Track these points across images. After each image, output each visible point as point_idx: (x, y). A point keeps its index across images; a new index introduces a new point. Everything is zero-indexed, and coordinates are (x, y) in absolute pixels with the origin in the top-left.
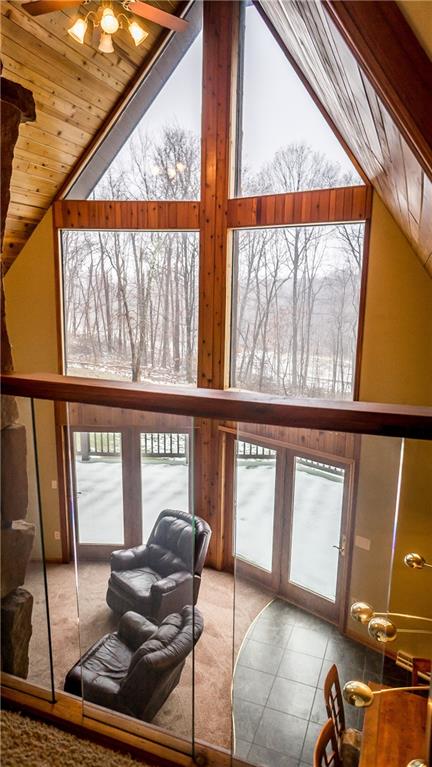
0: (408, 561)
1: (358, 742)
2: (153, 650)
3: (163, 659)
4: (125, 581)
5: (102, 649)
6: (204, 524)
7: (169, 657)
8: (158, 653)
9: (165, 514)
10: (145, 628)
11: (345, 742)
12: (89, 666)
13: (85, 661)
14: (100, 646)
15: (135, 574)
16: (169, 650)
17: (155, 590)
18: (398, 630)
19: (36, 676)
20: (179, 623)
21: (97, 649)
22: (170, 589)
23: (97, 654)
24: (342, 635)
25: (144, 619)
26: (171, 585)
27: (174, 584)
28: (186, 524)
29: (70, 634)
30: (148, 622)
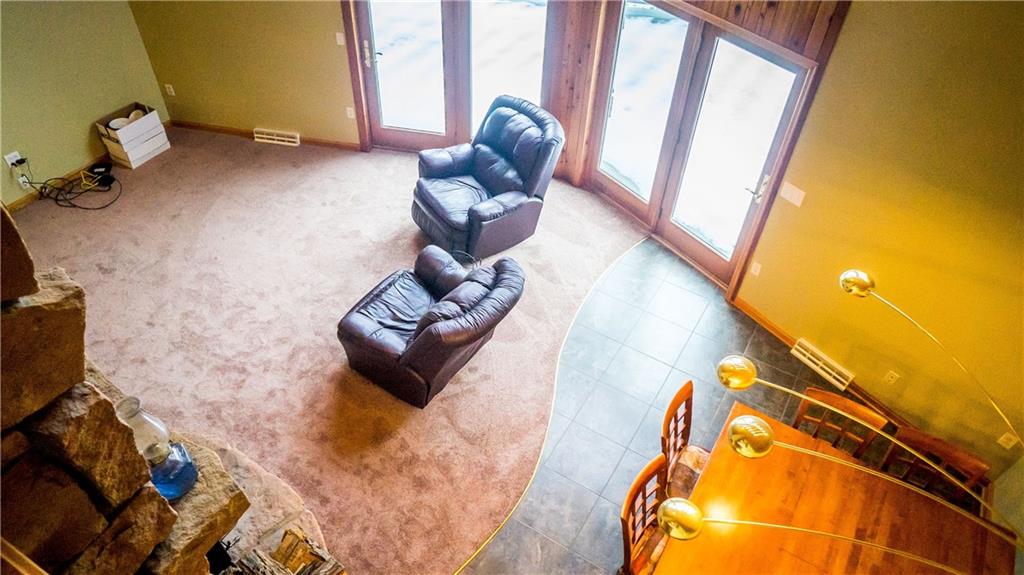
0: (847, 281)
1: (698, 464)
2: (447, 318)
3: (456, 333)
4: (436, 196)
5: (391, 290)
6: (555, 128)
7: (465, 330)
8: (451, 323)
9: (501, 102)
10: (449, 271)
11: (681, 461)
12: (371, 310)
13: (368, 303)
14: (390, 285)
15: (450, 186)
16: (465, 322)
17: (473, 215)
18: (776, 443)
19: (317, 301)
20: (489, 282)
21: (386, 289)
22: (495, 216)
23: (384, 296)
24: (729, 303)
25: (450, 258)
26: (496, 211)
27: (501, 210)
28: (531, 123)
29: (362, 253)
30: (456, 264)
